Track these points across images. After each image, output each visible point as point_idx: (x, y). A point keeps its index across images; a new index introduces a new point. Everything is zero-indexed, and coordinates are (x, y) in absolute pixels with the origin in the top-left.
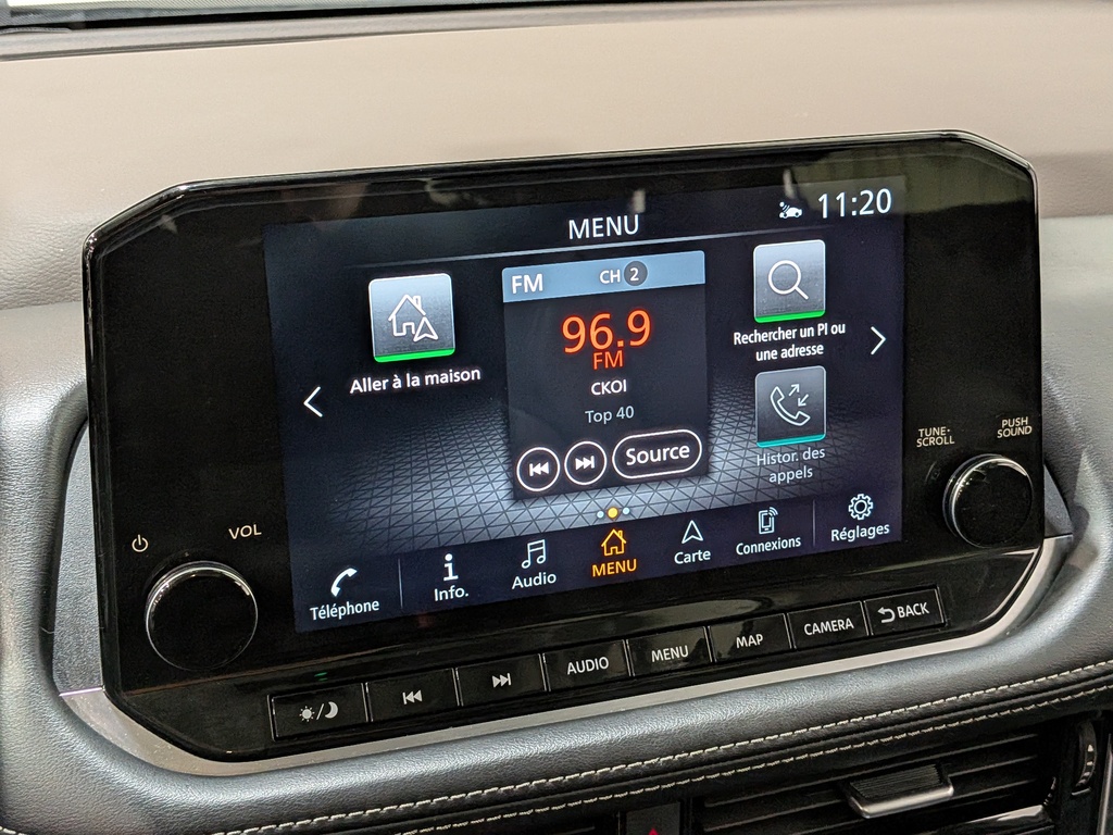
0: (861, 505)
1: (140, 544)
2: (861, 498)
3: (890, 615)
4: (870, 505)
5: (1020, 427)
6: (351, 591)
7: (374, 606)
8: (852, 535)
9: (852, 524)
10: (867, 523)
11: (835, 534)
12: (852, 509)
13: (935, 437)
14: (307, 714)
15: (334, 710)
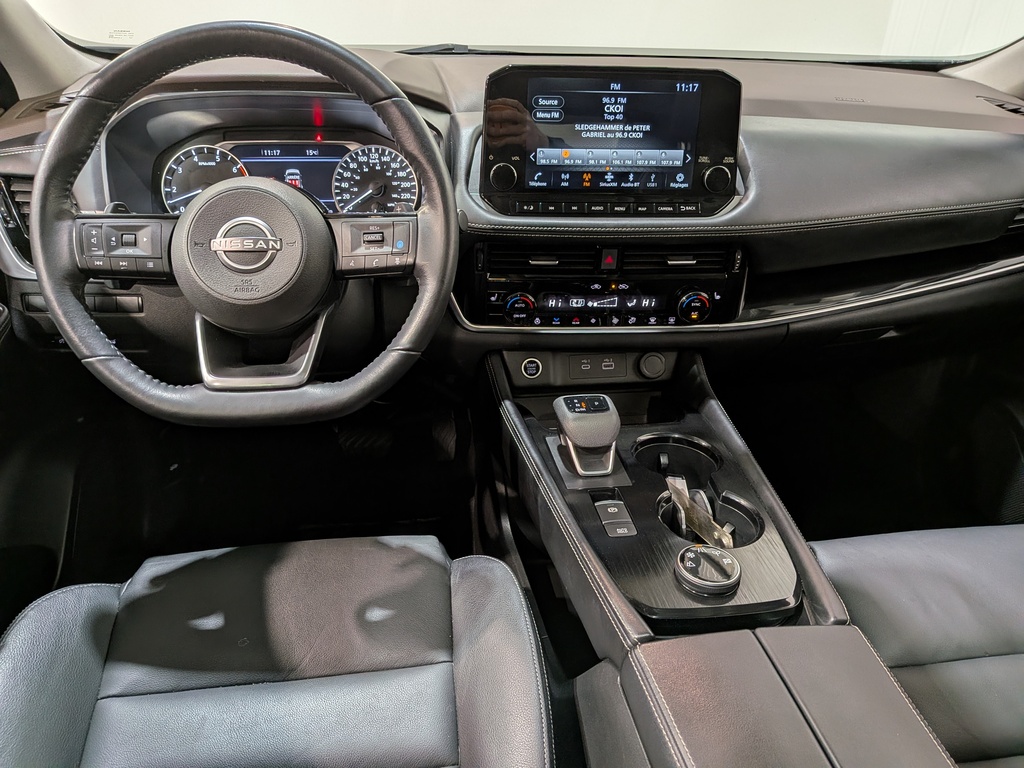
0: (680, 177)
1: (491, 157)
2: (681, 175)
3: (683, 209)
4: (683, 177)
5: (730, 160)
6: (540, 179)
7: (545, 184)
8: (677, 186)
9: (677, 182)
10: (681, 183)
11: (672, 185)
12: (677, 178)
13: (704, 159)
14: (525, 208)
15: (532, 208)
